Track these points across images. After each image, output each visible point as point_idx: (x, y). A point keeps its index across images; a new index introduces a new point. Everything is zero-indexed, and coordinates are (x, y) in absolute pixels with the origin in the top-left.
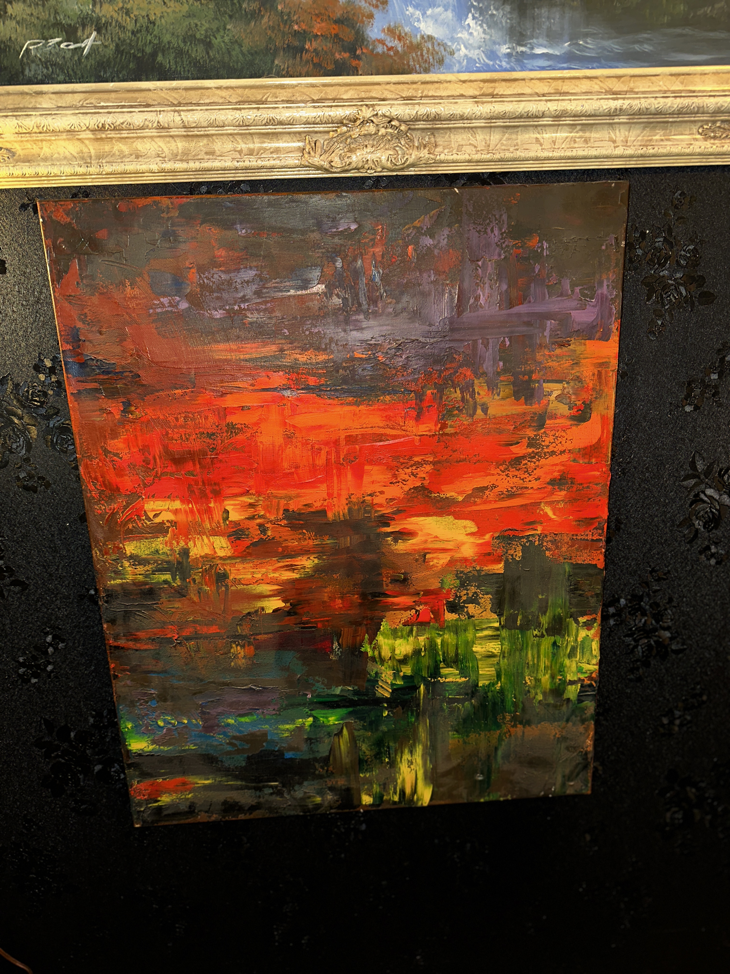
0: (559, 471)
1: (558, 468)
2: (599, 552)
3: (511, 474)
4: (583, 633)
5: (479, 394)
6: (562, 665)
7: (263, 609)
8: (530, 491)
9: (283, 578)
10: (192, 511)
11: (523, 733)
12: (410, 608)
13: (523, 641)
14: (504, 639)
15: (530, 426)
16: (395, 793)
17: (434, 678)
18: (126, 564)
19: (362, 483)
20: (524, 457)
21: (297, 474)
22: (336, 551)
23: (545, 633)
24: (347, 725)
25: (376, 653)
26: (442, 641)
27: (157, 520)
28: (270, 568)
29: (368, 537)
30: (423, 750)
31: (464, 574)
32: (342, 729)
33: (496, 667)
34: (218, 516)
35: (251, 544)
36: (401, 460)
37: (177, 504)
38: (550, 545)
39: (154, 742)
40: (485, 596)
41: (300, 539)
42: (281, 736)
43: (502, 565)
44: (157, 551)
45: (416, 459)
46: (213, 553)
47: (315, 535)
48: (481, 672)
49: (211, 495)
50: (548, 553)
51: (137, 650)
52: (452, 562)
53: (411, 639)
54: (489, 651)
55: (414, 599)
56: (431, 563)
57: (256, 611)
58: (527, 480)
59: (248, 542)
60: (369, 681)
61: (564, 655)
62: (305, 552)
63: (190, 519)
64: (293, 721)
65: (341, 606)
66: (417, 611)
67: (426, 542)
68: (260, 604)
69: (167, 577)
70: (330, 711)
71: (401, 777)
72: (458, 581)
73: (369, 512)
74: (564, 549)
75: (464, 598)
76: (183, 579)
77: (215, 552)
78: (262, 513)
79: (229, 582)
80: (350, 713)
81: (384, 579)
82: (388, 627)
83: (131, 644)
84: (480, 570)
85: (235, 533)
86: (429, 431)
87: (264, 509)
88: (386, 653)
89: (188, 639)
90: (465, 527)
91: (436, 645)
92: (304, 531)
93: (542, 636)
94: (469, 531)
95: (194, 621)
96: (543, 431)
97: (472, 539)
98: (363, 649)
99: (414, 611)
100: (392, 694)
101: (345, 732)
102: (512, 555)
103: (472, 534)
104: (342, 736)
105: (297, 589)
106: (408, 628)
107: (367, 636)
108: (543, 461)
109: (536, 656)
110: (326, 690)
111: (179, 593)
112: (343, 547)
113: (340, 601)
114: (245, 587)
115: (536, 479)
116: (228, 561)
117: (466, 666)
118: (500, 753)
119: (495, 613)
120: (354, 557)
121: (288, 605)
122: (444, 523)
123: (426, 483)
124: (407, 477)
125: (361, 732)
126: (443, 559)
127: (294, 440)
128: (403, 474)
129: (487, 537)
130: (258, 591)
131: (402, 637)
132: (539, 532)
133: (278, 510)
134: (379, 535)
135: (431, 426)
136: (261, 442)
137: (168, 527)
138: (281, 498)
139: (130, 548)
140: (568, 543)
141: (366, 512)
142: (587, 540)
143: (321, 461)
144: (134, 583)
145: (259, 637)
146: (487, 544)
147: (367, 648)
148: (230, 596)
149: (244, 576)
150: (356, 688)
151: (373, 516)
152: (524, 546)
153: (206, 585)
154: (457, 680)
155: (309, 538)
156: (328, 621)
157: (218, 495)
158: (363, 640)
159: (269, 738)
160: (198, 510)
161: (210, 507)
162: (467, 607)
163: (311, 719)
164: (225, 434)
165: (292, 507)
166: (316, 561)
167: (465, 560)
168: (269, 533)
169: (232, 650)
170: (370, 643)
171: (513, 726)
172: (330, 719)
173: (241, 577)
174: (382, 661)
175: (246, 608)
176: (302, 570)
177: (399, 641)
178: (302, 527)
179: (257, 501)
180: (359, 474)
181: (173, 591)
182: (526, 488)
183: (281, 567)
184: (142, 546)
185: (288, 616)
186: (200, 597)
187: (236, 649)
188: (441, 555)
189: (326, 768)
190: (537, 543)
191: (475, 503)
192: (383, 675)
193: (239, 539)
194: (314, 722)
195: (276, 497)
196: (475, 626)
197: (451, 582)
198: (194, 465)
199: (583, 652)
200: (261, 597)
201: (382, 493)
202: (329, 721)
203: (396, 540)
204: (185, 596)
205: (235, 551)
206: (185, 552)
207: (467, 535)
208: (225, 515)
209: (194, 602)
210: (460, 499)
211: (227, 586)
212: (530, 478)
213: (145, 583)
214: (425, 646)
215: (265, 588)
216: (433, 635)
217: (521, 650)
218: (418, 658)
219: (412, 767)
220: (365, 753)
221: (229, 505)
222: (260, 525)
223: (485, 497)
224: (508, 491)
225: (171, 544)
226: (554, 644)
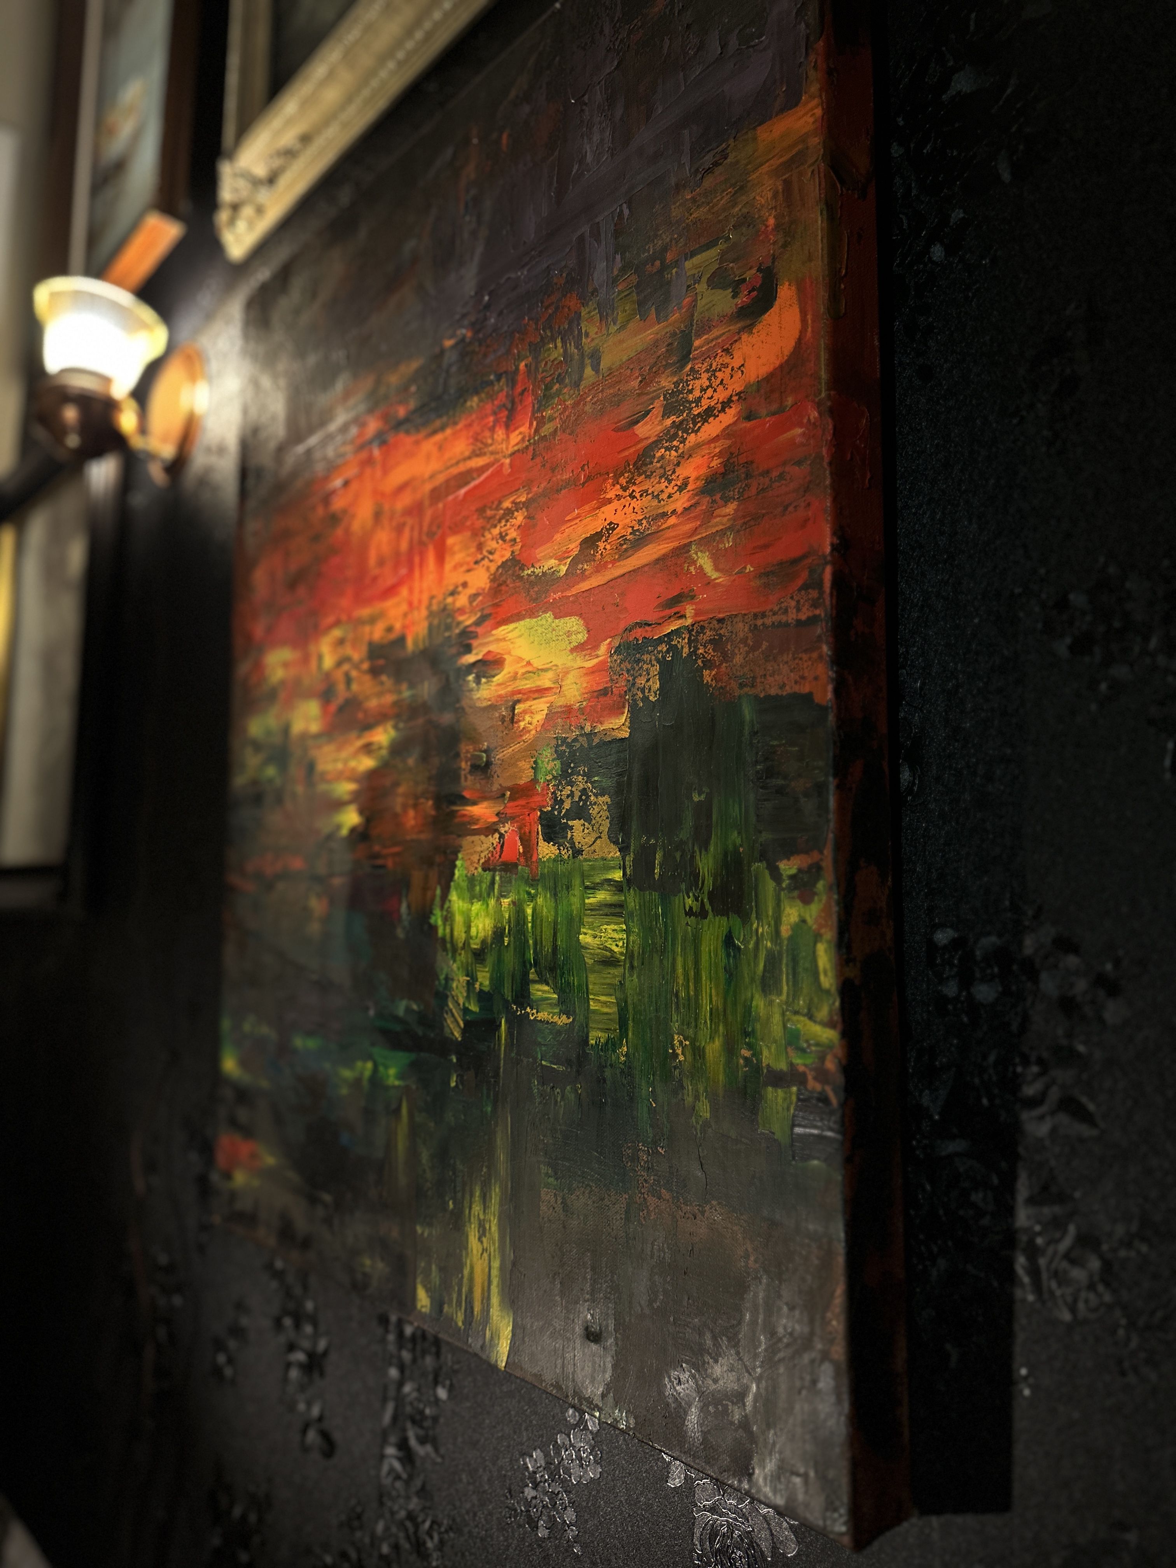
0: (720, 454)
1: (718, 447)
3: (637, 490)
4: (792, 913)
5: (587, 334)
7: (341, 827)
8: (672, 520)
9: (360, 769)
10: (297, 661)
11: (675, 1219)
12: (492, 829)
13: (665, 924)
14: (631, 915)
15: (666, 367)
16: (459, 1302)
17: (521, 1006)
18: (249, 752)
19: (444, 570)
20: (658, 442)
21: (382, 576)
22: (413, 710)
23: (708, 906)
24: (408, 1092)
25: (448, 930)
26: (534, 910)
27: (273, 681)
28: (351, 750)
29: (447, 678)
30: (501, 1201)
31: (567, 745)
32: (402, 1100)
33: (618, 994)
34: (314, 665)
35: (337, 710)
36: (488, 513)
37: (289, 653)
38: (710, 652)
39: (241, 1062)
40: (599, 799)
41: (379, 693)
42: (340, 1091)
43: (624, 717)
44: (269, 730)
45: (505, 504)
47: (394, 684)
48: (593, 1006)
49: (310, 633)
50: (706, 675)
51: (244, 893)
52: (550, 719)
53: (492, 902)
54: (606, 949)
55: (498, 809)
56: (522, 725)
57: (334, 832)
58: (664, 496)
59: (335, 706)
60: (437, 993)
62: (383, 717)
63: (295, 674)
64: (352, 1063)
65: (414, 822)
66: (501, 836)
67: (515, 676)
68: (338, 818)
69: (274, 771)
70: (391, 1054)
71: (467, 1262)
72: (558, 764)
73: (450, 627)
74: (739, 659)
75: (567, 804)
76: (283, 774)
77: (309, 727)
78: (349, 653)
79: (316, 777)
80: (412, 1066)
81: (463, 765)
82: (464, 873)
83: (240, 882)
84: (590, 733)
85: (326, 691)
86: (523, 440)
87: (351, 646)
88: (460, 931)
89: (279, 878)
90: (569, 634)
91: (525, 920)
92: (384, 678)
93: (702, 914)
94: (575, 641)
95: (285, 848)
96: (689, 366)
97: (579, 661)
98: (433, 920)
99: (497, 835)
100: (464, 1032)
101: (404, 1108)
102: (643, 690)
103: (579, 648)
104: (400, 1118)
105: (372, 788)
106: (489, 877)
108: (692, 439)
109: (692, 973)
110: (389, 1003)
111: (279, 798)
112: (421, 701)
113: (413, 813)
114: (329, 786)
115: (681, 489)
116: (318, 742)
117: (569, 984)
119: (616, 843)
120: (431, 722)
121: (363, 819)
122: (540, 631)
123: (517, 549)
124: (494, 545)
125: (423, 1117)
126: (539, 713)
127: (381, 517)
128: (489, 540)
129: (603, 650)
130: (339, 794)
131: (480, 896)
132: (690, 621)
133: (363, 644)
134: (460, 671)
135: (526, 429)
136: (355, 532)
137: (279, 691)
138: (367, 623)
139: (253, 727)
140: (746, 642)
141: (446, 628)
142: (787, 625)
143: (405, 542)
144: (251, 782)
145: (333, 881)
146: (602, 666)
147: (437, 917)
148: (315, 803)
149: (329, 767)
150: (422, 1006)
151: (453, 635)
152: (662, 662)
154: (555, 1019)
155: (388, 690)
156: (398, 854)
157: (316, 631)
158: (434, 900)
159: (328, 1092)
160: (300, 658)
161: (309, 653)
162: (572, 828)
163: (370, 1065)
164: (327, 531)
165: (376, 634)
166: (393, 733)
167: (569, 712)
168: (353, 687)
170: (442, 908)
171: (652, 1191)
172: (389, 1072)
173: (326, 768)
175: (326, 826)
176: (378, 753)
177: (477, 907)
178: (382, 671)
179: (346, 634)
180: (441, 555)
181: (275, 795)
182: (664, 515)
183: (360, 748)
184: (261, 723)
185: (361, 841)
188: (535, 705)
189: (379, 1188)
190: (686, 652)
191: (583, 575)
192: (454, 985)
193: (328, 701)
194: (373, 1072)
195: (362, 623)
196: (583, 876)
197: (549, 764)
198: (302, 587)
200: (340, 804)
201: (465, 585)
202: (388, 1077)
203: (478, 680)
204: (281, 803)
205: (324, 722)
207: (573, 650)
208: (320, 664)
209: (287, 814)
210: (563, 570)
211: (313, 785)
212: (670, 489)
213: (258, 782)
214: (509, 922)
215: (344, 789)
216: (522, 896)
217: (663, 952)
218: (500, 947)
219: (485, 1242)
220: (425, 1171)
221: (323, 646)
222: (346, 675)
223: (598, 556)
224: (633, 532)
225: (278, 716)
226: (728, 940)
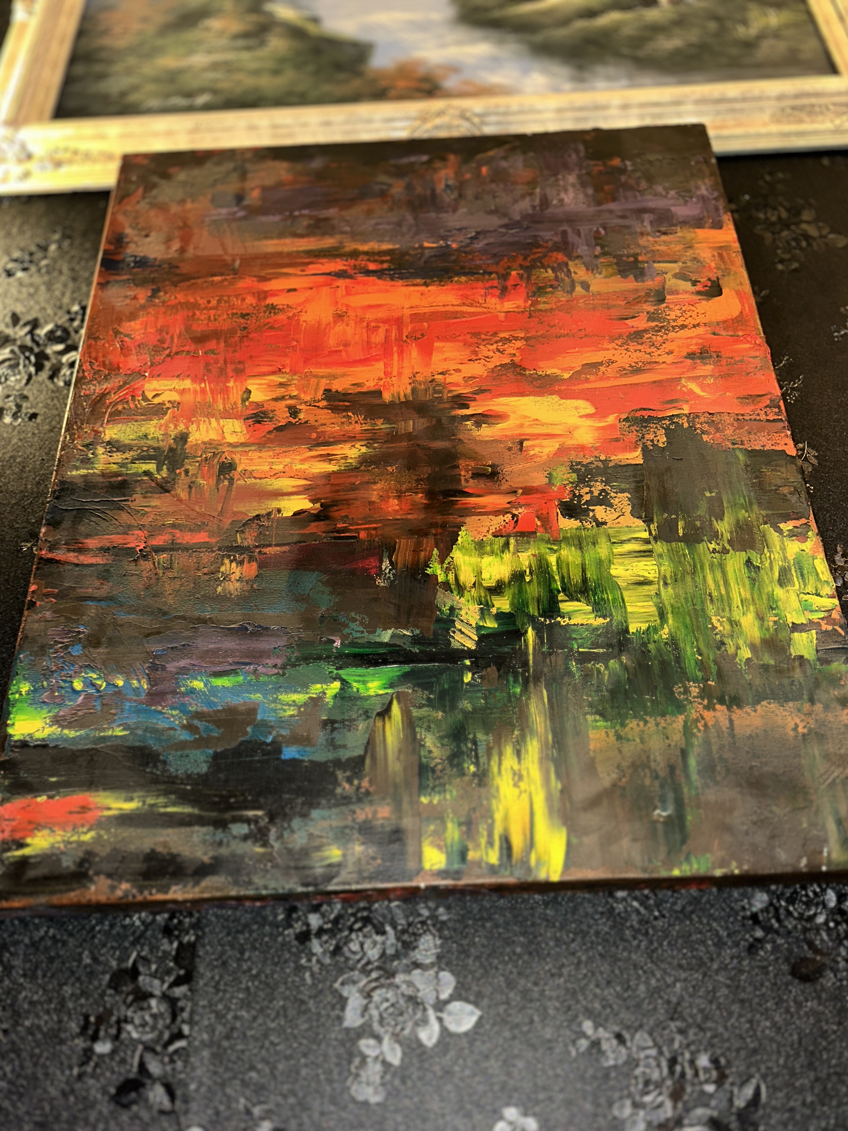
0: (696, 344)
1: (694, 341)
2: (783, 435)
3: (631, 348)
4: (793, 547)
5: (575, 273)
6: (771, 597)
7: (279, 511)
9: (314, 471)
10: (203, 391)
11: (731, 721)
12: (504, 512)
13: (693, 559)
14: (660, 556)
15: (646, 301)
16: (490, 843)
17: (551, 617)
18: (100, 450)
19: (430, 359)
20: (646, 331)
21: (347, 352)
22: (393, 437)
23: (728, 547)
24: (399, 696)
25: (451, 577)
26: (558, 560)
27: (156, 401)
28: (298, 457)
29: (439, 421)
30: (541, 751)
31: (583, 465)
32: (391, 703)
33: (655, 600)
34: (235, 396)
35: (275, 429)
36: (483, 336)
37: (187, 384)
38: (706, 427)
39: (56, 721)
40: (619, 495)
41: (342, 423)
42: (282, 714)
43: (639, 452)
44: (146, 436)
45: (502, 335)
46: (220, 438)
47: (365, 419)
48: (629, 609)
49: (231, 374)
50: (705, 437)
51: (77, 565)
52: (562, 451)
53: (507, 556)
54: (639, 576)
55: (509, 500)
56: (532, 453)
57: (269, 514)
58: (656, 354)
59: (271, 426)
60: (439, 620)
61: (771, 582)
62: (350, 439)
63: (199, 399)
64: (305, 687)
65: (397, 508)
66: (514, 516)
67: (521, 426)
68: (275, 504)
69: (151, 467)
70: (371, 670)
71: (501, 807)
72: (574, 476)
73: (440, 392)
74: (729, 432)
75: (587, 497)
76: (172, 470)
77: (224, 438)
78: (295, 393)
79: (235, 474)
80: (405, 677)
81: (463, 473)
82: (470, 539)
83: (72, 557)
84: (606, 460)
85: (256, 415)
86: (518, 307)
87: (298, 389)
88: (467, 577)
89: (158, 550)
90: (576, 408)
91: (548, 565)
92: (350, 414)
93: (724, 551)
94: (583, 412)
95: (173, 526)
96: (664, 305)
97: (589, 422)
98: (429, 571)
99: (510, 516)
100: (478, 643)
101: (396, 710)
102: (652, 441)
103: (588, 416)
104: (390, 717)
105: (333, 485)
106: (502, 540)
107: (435, 552)
108: (672, 335)
109: (721, 582)
110: (366, 634)
111: (162, 487)
112: (403, 432)
113: (396, 502)
114: (258, 481)
115: (668, 354)
116: (240, 449)
117: (603, 599)
118: (692, 762)
119: (640, 517)
120: (418, 445)
121: (318, 505)
122: (546, 404)
123: (517, 359)
124: (491, 354)
125: (424, 711)
126: (550, 447)
127: (345, 318)
128: (484, 351)
129: (611, 419)
130: (276, 487)
131: (492, 553)
132: (686, 412)
133: (316, 390)
134: (454, 418)
135: (520, 302)
136: (305, 321)
137: (168, 408)
138: (322, 377)
139: (111, 432)
140: (732, 425)
141: (435, 392)
142: (760, 420)
143: (379, 337)
144: (103, 475)
145: (267, 550)
146: (612, 427)
147: (436, 569)
148: (233, 493)
149: (258, 468)
150: (417, 632)
151: (445, 397)
152: (667, 429)
153: (203, 478)
154: (589, 622)
155: (356, 422)
156: (375, 529)
157: (240, 373)
158: (429, 558)
159: (259, 717)
160: (211, 390)
161: (227, 387)
162: (593, 510)
163: (337, 685)
164: (262, 314)
165: (338, 386)
166: (364, 450)
167: (582, 448)
168: (301, 416)
169: (222, 569)
170: (442, 562)
171: (707, 708)
172: (370, 685)
173: (254, 468)
174: (461, 589)
175: (253, 509)
176: (343, 461)
177: (487, 560)
178: (346, 409)
179: (290, 381)
180: (427, 351)
181: (153, 484)
182: (656, 362)
183: (313, 457)
184: (128, 429)
185: (315, 521)
186: (190, 493)
187: (229, 567)
188: (545, 442)
189: (356, 782)
190: (686, 425)
191: (587, 381)
192: (463, 612)
193: (259, 422)
194: (341, 689)
195: (316, 376)
196: (609, 537)
197: (563, 476)
198: (218, 343)
199: (802, 575)
200: (279, 494)
201: (458, 371)
202: (368, 689)
203: (478, 425)
204: (168, 491)
205: (251, 436)
206: (183, 438)
207: (581, 417)
208: (245, 396)
209: (180, 500)
210: (566, 376)
211: (231, 480)
212: (659, 352)
213: (117, 474)
214: (530, 567)
215: (286, 484)
216: (543, 551)
217: (694, 573)
218: (520, 584)
219: (523, 785)
220: (430, 752)
221: (253, 385)
222: (290, 407)
223: (601, 373)
224: (631, 366)
225: (167, 426)
226: (749, 562)
